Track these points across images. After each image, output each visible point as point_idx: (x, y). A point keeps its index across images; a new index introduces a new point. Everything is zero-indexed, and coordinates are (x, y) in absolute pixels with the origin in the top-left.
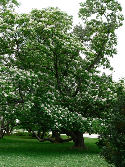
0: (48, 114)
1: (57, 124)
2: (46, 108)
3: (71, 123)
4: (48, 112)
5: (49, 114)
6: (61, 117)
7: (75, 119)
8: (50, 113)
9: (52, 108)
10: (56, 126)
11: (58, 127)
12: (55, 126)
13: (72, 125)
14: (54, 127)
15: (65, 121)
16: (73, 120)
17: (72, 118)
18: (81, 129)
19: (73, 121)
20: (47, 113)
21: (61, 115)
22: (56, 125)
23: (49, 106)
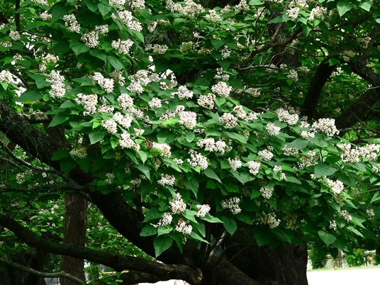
0: (116, 139)
1: (178, 204)
2: (90, 102)
3: (268, 192)
4: (110, 125)
5: (126, 141)
6: (201, 150)
7: (292, 161)
8: (125, 135)
9: (126, 100)
10: (173, 224)
11: (189, 230)
12: (168, 218)
13: (273, 206)
14: (161, 232)
15: (227, 176)
16: (277, 169)
17: (267, 155)
18: (334, 225)
19: (283, 176)
20: (108, 136)
21: (201, 142)
22: (178, 217)
23: (109, 84)
